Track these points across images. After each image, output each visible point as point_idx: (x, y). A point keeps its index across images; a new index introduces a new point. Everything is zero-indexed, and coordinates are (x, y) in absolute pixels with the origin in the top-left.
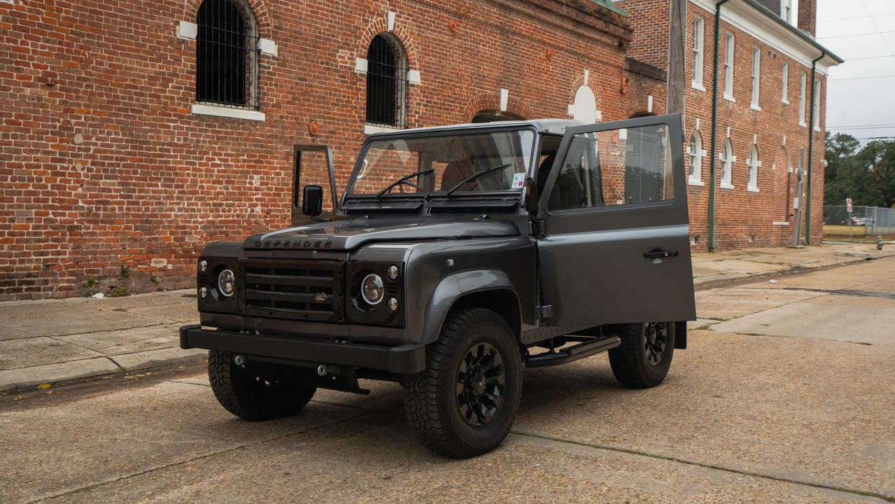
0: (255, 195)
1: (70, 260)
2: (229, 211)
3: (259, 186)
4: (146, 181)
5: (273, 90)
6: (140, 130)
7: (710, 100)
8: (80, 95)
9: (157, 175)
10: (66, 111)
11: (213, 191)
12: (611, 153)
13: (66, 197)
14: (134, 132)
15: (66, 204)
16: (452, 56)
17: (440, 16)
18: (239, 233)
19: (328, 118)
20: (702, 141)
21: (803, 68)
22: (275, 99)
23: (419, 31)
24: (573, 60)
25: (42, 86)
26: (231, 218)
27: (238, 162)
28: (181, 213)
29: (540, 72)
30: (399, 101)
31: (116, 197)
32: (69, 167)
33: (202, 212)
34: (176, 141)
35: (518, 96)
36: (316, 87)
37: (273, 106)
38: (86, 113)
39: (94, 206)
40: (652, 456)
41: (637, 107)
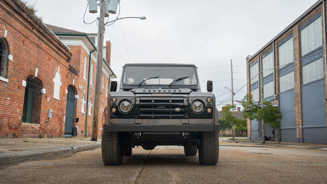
7: (87, 84)
12: (63, 98)
16: (23, 52)
17: (20, 36)
20: (85, 98)
21: (107, 78)
23: (14, 40)
24: (56, 62)
29: (47, 64)
35: (40, 72)
41: (71, 83)
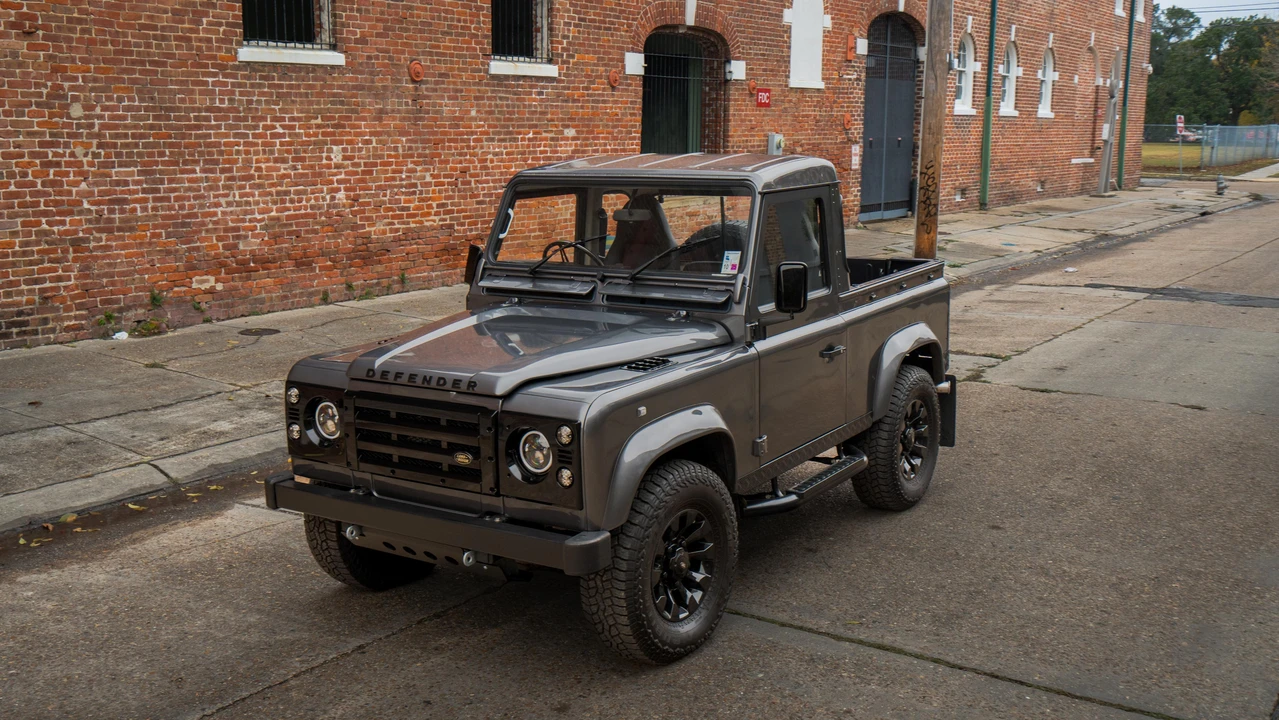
0: (335, 175)
1: (77, 287)
2: (300, 201)
3: (340, 161)
4: (178, 165)
5: (355, 18)
6: (165, 92)
8: (74, 44)
9: (193, 155)
10: (55, 70)
11: (274, 174)
12: (845, 76)
13: (64, 198)
14: (156, 95)
15: (65, 207)
18: (315, 232)
19: (437, 54)
20: (975, 49)
22: (358, 31)
25: (17, 35)
26: (303, 212)
27: (309, 128)
28: (232, 209)
30: (539, 19)
31: (136, 192)
32: (65, 152)
33: (262, 205)
34: (217, 104)
35: (711, 2)
36: (418, 8)
37: (357, 41)
38: (84, 71)
39: (106, 207)
40: (911, 655)
41: (884, 4)
